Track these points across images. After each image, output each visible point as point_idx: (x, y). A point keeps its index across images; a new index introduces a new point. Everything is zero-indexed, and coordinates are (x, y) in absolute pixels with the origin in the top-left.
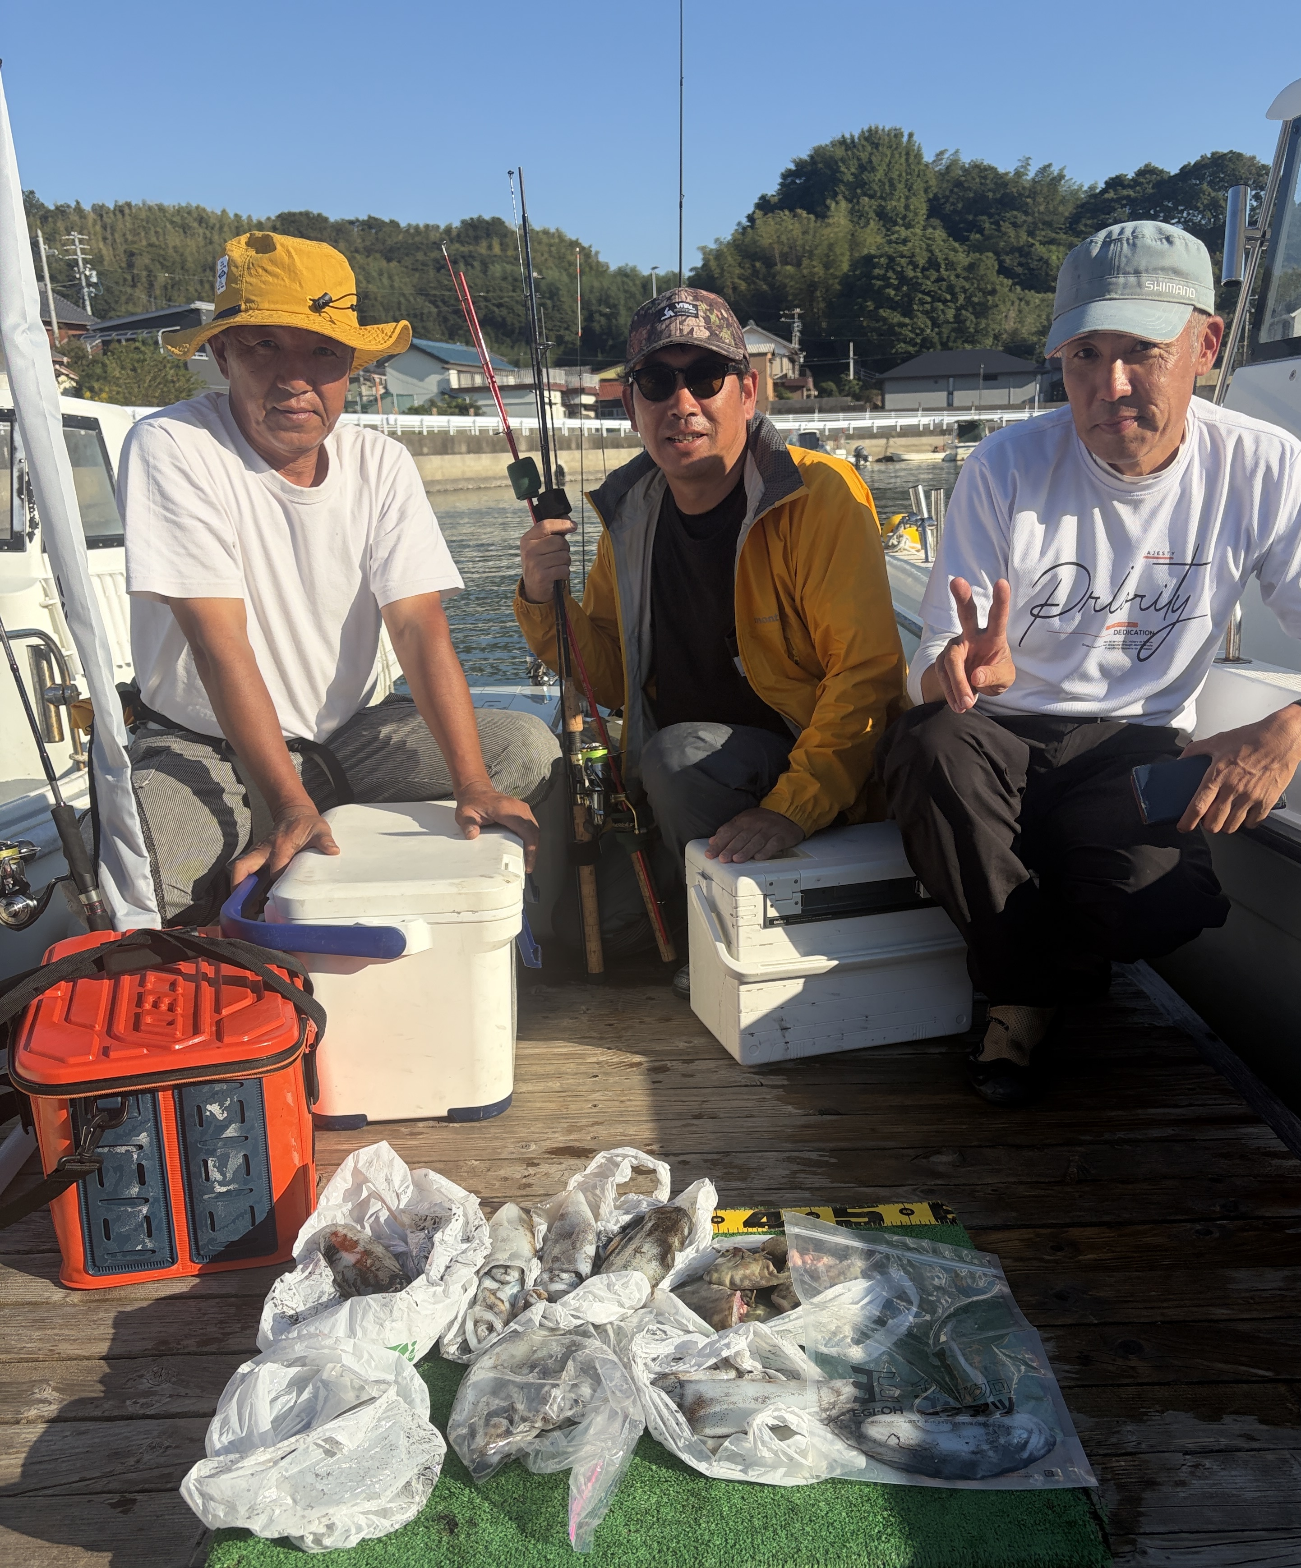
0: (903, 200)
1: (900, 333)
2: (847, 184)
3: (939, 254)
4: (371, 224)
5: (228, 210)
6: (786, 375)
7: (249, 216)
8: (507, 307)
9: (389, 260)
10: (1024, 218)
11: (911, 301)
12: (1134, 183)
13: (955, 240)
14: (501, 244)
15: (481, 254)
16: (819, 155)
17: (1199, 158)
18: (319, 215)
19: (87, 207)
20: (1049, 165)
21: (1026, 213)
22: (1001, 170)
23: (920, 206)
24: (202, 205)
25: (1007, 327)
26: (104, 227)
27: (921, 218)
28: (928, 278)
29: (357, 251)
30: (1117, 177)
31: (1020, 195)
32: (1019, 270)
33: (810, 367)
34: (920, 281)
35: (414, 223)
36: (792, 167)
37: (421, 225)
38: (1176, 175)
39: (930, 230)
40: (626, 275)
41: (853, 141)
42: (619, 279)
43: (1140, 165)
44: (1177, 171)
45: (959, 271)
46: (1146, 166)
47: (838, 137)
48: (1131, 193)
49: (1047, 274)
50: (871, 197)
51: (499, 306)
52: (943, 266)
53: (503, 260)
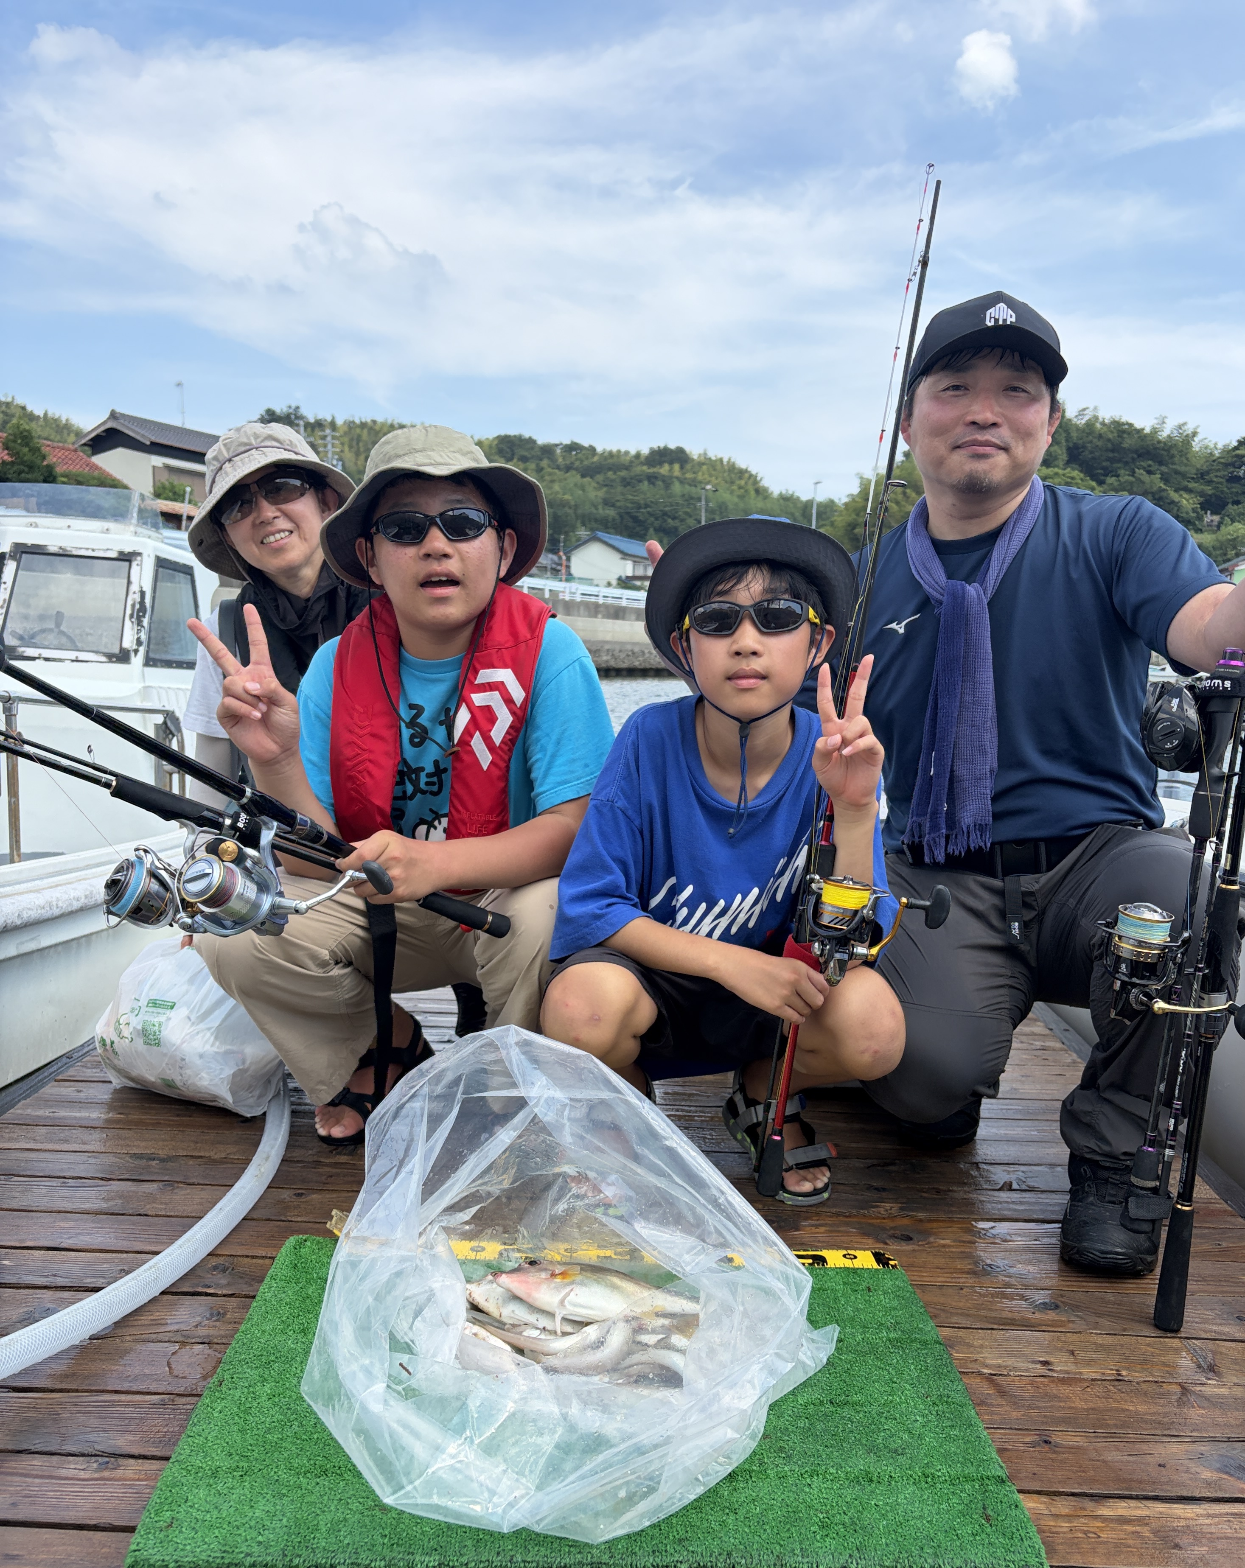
4: (573, 447)
8: (681, 520)
9: (583, 476)
10: (1156, 467)
13: (1093, 480)
14: (682, 468)
15: (664, 476)
18: (530, 438)
19: (340, 422)
20: (1185, 424)
21: (1161, 463)
22: (1138, 425)
26: (352, 440)
27: (1061, 463)
29: (558, 468)
31: (1156, 449)
35: (608, 449)
37: (615, 450)
39: (1068, 470)
40: (787, 499)
42: (781, 501)
51: (674, 518)
53: (682, 482)
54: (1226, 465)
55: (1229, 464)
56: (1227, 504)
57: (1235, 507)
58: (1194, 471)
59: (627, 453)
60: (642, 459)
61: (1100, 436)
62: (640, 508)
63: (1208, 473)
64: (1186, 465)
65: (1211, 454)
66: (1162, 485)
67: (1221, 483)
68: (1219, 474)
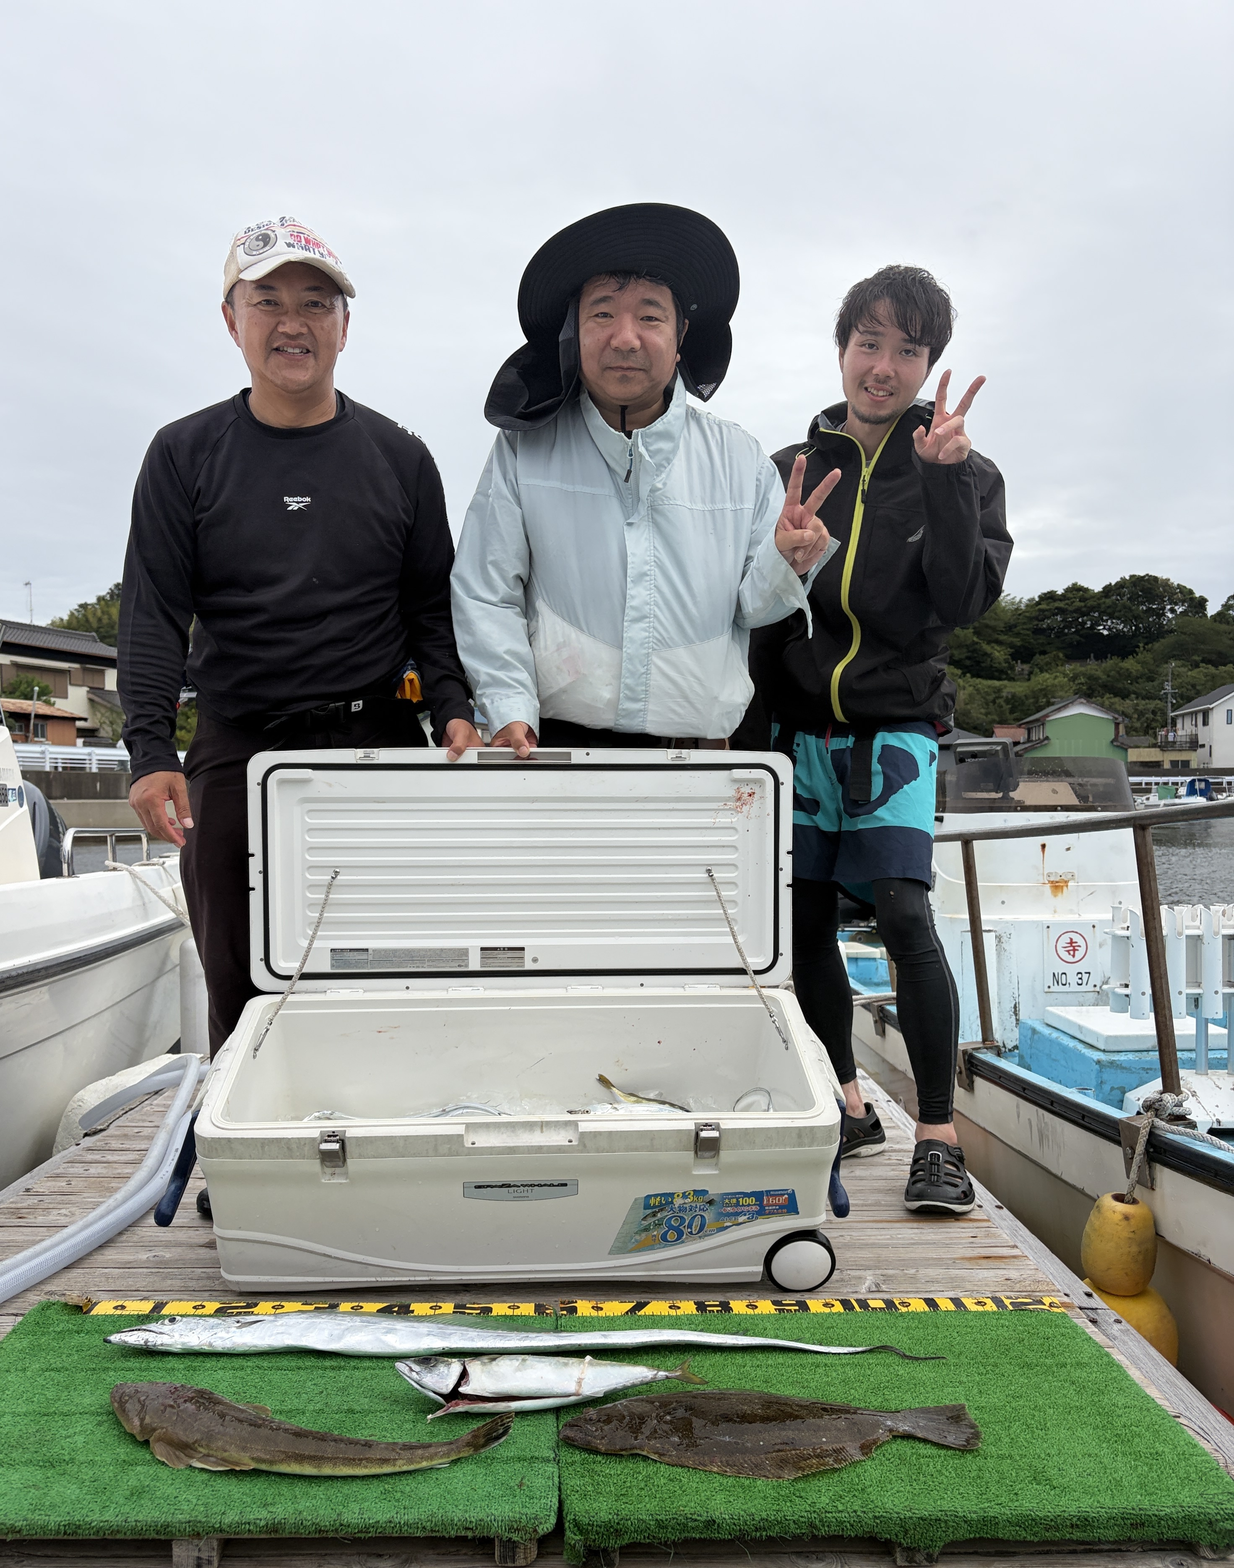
12: (1063, 597)
17: (1119, 580)
30: (1049, 593)
32: (968, 663)
38: (1099, 592)
43: (1068, 583)
44: (1101, 590)
46: (1075, 585)
48: (1061, 605)
49: (991, 666)
54: (1031, 619)
55: (1034, 618)
56: (1033, 655)
57: (1042, 657)
58: (1002, 625)
63: (1015, 626)
64: (995, 619)
65: (1017, 609)
66: (975, 639)
67: (1028, 635)
68: (1025, 627)
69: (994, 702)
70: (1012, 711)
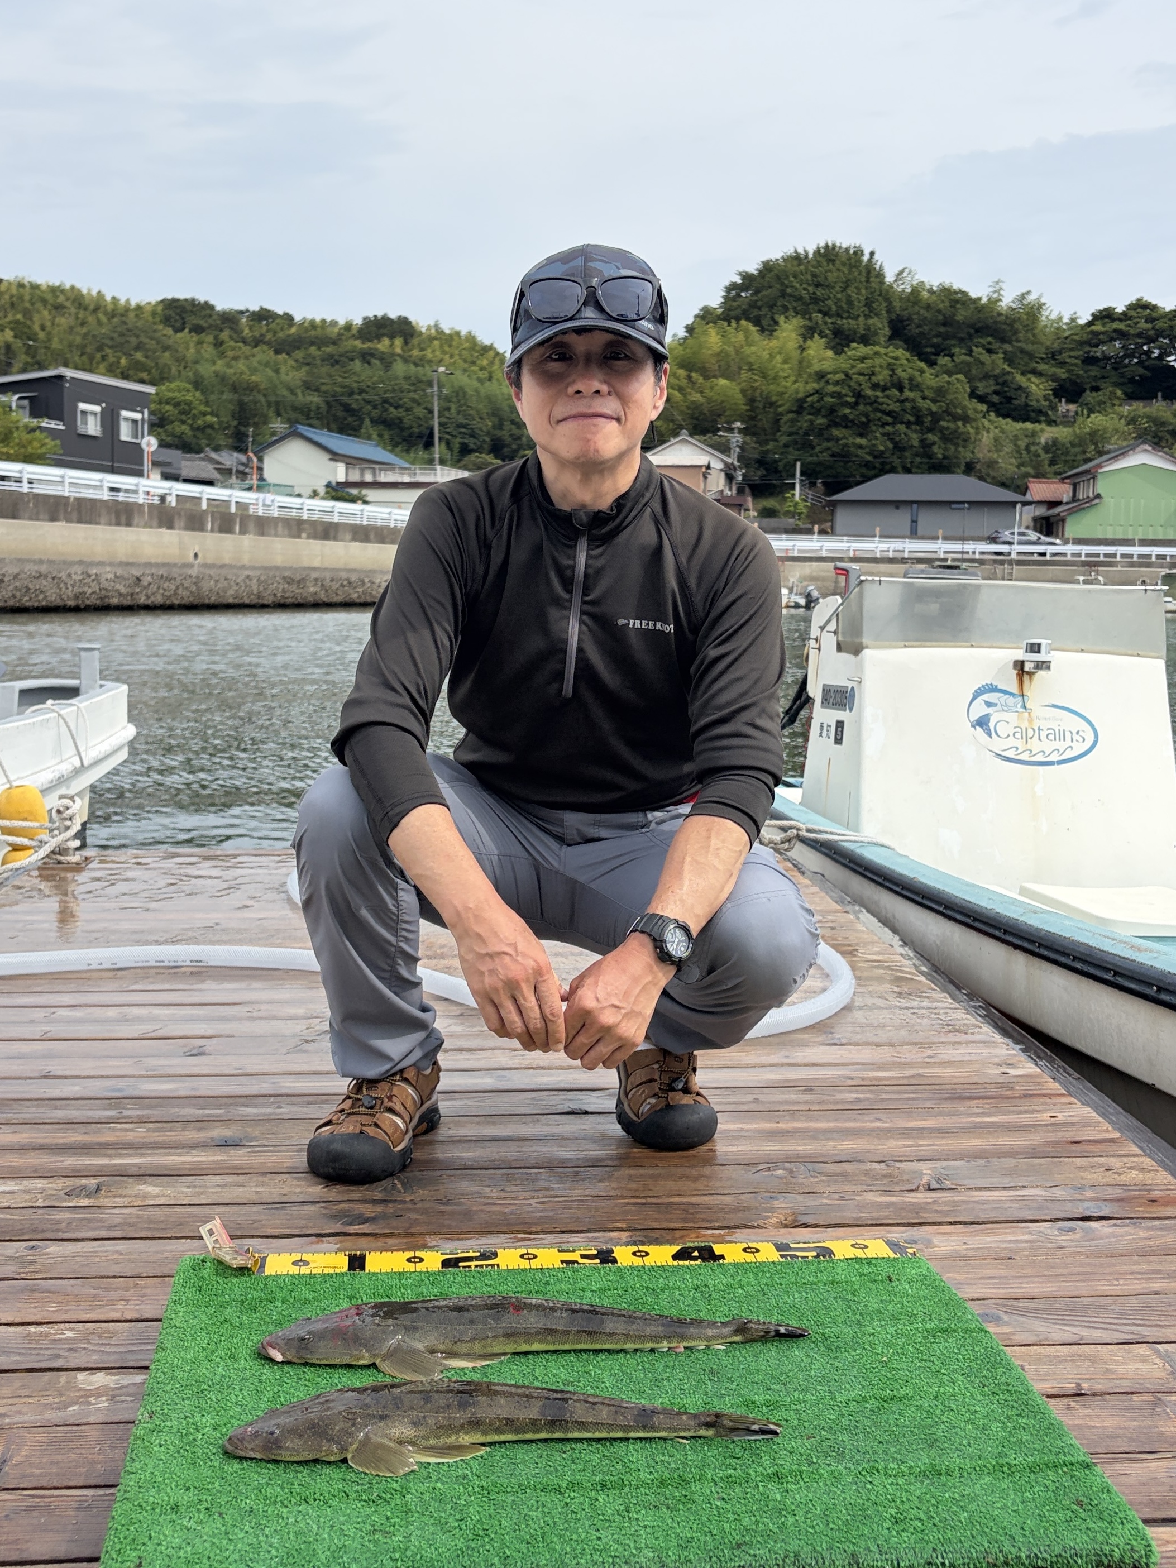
0: (861, 319)
1: (857, 456)
2: (800, 298)
3: (903, 375)
4: (263, 316)
5: (104, 291)
6: (722, 492)
7: (128, 301)
8: (407, 410)
9: (277, 352)
10: (998, 345)
11: (869, 421)
12: (1125, 316)
13: (921, 360)
14: (406, 343)
15: (383, 353)
16: (768, 268)
18: (206, 303)
20: (1029, 293)
21: (1003, 340)
22: (973, 295)
23: (881, 325)
24: (78, 285)
25: (980, 456)
27: (882, 340)
28: (888, 397)
29: (244, 342)
30: (1105, 310)
31: (995, 322)
32: (995, 399)
33: (750, 486)
34: (881, 400)
35: (309, 317)
36: (738, 280)
37: (318, 319)
38: (1171, 312)
39: (891, 348)
41: (807, 256)
43: (1132, 299)
45: (927, 393)
46: (1139, 301)
47: (791, 251)
48: (1121, 326)
49: (1027, 405)
50: (825, 314)
51: (396, 408)
52: (907, 386)
53: (406, 360)
54: (1082, 343)
55: (1084, 342)
56: (1084, 390)
57: (1094, 394)
58: (1043, 350)
59: (334, 323)
60: (354, 331)
61: (928, 307)
62: (351, 394)
63: (1059, 352)
64: (1033, 343)
66: (1006, 368)
67: (1076, 365)
68: (1072, 354)
69: (1027, 448)
70: (1052, 462)
